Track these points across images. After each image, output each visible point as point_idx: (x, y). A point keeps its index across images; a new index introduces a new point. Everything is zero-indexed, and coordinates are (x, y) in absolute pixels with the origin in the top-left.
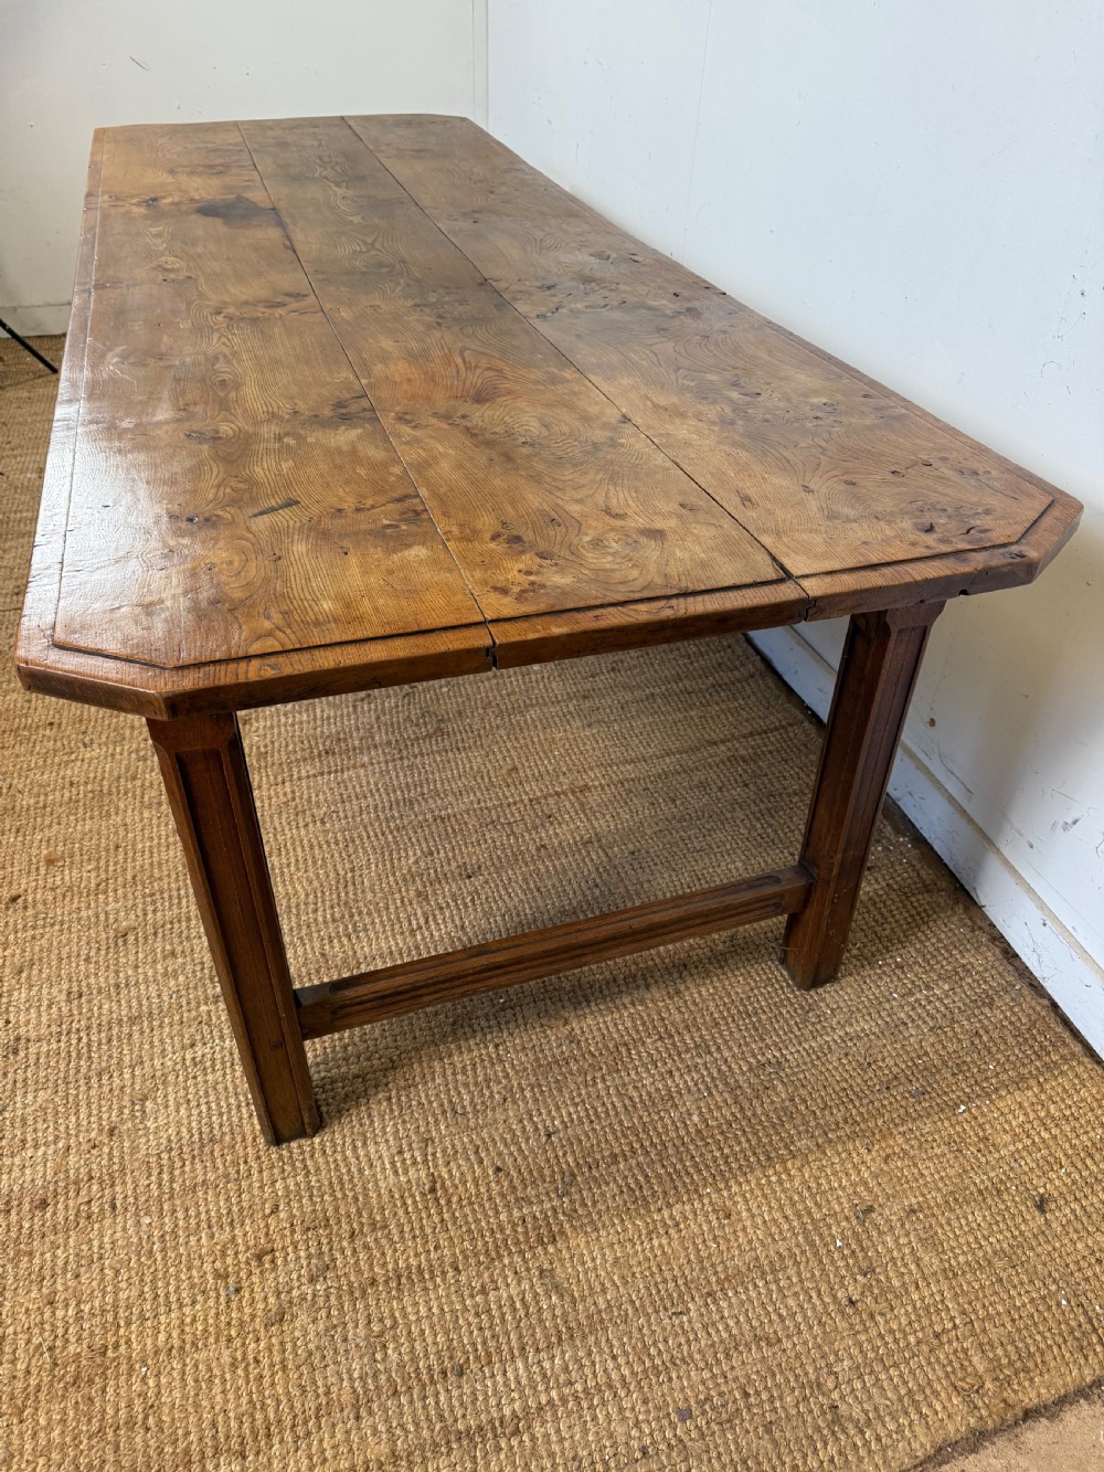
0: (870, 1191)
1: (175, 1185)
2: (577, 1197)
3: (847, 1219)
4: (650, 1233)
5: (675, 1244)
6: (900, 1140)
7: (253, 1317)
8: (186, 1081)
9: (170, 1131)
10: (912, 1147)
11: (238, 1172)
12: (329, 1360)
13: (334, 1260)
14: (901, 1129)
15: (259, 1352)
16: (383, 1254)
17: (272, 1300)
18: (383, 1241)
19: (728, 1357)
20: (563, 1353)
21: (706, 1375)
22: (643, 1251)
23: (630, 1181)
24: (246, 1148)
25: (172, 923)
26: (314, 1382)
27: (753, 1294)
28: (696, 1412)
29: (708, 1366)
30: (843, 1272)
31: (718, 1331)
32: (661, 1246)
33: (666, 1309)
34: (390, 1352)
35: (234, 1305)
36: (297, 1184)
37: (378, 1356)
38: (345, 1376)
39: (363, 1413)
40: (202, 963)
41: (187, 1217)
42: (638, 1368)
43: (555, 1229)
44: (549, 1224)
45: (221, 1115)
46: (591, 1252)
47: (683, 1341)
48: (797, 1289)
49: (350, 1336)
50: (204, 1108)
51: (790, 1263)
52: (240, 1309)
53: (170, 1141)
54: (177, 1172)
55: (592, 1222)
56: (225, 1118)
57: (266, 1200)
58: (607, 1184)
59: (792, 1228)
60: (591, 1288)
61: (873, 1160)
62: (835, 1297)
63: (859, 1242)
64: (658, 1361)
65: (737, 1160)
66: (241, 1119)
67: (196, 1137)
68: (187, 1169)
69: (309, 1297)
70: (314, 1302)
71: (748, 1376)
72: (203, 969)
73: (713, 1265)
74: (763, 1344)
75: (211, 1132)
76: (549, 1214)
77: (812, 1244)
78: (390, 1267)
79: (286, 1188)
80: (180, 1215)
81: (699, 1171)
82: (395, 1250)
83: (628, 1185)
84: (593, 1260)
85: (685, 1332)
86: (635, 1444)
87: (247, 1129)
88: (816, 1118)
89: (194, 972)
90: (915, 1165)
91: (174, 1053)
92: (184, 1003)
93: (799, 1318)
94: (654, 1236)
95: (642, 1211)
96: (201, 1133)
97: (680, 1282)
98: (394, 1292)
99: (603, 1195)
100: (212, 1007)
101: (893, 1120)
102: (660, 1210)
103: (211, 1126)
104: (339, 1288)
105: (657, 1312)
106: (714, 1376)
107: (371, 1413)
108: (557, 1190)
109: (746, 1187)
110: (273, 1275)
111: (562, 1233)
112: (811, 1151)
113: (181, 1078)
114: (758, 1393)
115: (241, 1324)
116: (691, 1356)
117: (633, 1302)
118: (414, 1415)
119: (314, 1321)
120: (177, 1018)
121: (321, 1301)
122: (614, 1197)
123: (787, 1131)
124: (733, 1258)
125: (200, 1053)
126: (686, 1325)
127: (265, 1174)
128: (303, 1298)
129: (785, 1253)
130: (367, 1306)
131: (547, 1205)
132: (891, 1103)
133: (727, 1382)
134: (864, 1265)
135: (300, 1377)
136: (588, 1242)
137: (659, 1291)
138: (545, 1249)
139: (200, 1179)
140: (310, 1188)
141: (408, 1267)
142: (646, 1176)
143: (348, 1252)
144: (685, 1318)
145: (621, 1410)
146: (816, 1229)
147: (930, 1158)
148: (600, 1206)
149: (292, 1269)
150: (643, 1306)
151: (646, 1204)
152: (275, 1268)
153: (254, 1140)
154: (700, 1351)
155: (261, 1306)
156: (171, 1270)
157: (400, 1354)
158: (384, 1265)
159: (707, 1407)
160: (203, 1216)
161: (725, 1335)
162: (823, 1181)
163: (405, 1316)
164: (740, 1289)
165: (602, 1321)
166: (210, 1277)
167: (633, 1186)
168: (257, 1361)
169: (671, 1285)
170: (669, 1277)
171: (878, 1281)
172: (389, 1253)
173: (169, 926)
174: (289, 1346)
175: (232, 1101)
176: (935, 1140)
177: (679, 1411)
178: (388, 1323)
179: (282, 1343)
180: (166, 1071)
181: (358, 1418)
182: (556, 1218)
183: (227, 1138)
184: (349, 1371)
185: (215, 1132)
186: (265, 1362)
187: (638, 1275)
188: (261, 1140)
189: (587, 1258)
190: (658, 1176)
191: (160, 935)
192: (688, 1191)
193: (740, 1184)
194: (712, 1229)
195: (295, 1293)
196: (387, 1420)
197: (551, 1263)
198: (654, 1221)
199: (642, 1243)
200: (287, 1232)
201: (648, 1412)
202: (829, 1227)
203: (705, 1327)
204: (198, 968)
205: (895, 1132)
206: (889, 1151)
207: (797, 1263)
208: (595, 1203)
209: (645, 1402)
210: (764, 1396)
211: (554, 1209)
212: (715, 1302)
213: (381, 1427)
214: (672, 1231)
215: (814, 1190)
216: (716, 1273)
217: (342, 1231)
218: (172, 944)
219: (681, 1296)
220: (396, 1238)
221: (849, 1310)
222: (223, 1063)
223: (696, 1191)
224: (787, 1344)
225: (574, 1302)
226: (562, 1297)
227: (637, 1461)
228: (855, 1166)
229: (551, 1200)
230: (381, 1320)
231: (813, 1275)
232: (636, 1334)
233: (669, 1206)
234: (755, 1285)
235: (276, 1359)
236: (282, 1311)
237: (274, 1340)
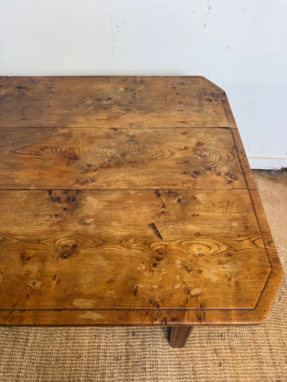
1: (192, 377)
7: (231, 357)
8: (158, 371)
9: (174, 378)
11: (191, 357)
12: (244, 338)
13: (220, 333)
15: (240, 356)
17: (228, 351)
24: (184, 354)
25: (88, 374)
26: (248, 342)
35: (228, 362)
36: (198, 340)
40: (111, 363)
41: (203, 374)
45: (171, 361)
49: (239, 332)
50: (169, 366)
52: (229, 360)
53: (177, 378)
54: (188, 376)
56: (172, 359)
57: (201, 349)
66: (174, 354)
67: (178, 369)
68: (187, 373)
69: (229, 341)
72: (113, 363)
75: (176, 364)
79: (198, 343)
80: (201, 376)
87: (178, 353)
89: (113, 366)
91: (146, 375)
92: (126, 371)
96: (177, 368)
100: (131, 361)
103: (174, 364)
104: (227, 333)
107: (255, 330)
110: (222, 350)
113: (157, 373)
115: (233, 360)
119: (234, 340)
120: (131, 374)
121: (230, 338)
125: (149, 366)
127: (193, 349)
128: (228, 342)
135: (247, 346)
139: (192, 369)
140: (200, 337)
149: (220, 344)
152: (220, 349)
153: (182, 351)
155: (229, 354)
156: (216, 379)
160: (203, 369)
166: (220, 368)
168: (242, 357)
173: (89, 375)
174: (240, 348)
175: (168, 356)
180: (152, 378)
181: (256, 333)
183: (180, 359)
184: (247, 334)
185: (177, 363)
186: (243, 354)
188: (182, 349)
191: (92, 379)
195: (227, 344)
200: (211, 344)
204: (112, 365)
217: (213, 330)
218: (98, 374)
222: (155, 358)
235: (242, 351)
236: (231, 348)
237: (238, 351)
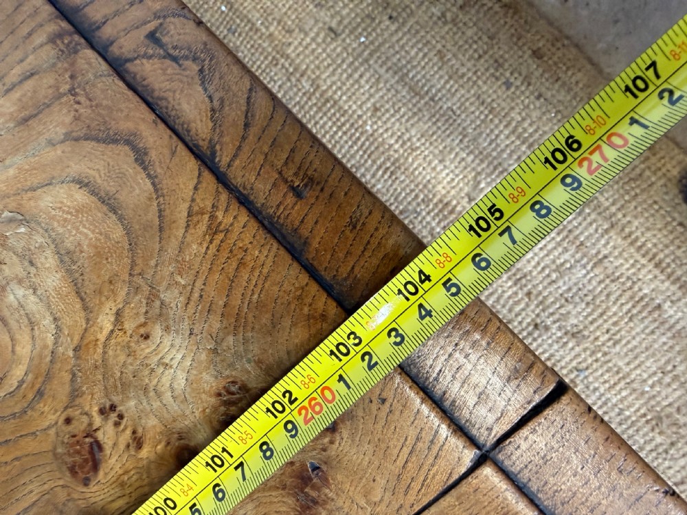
0: (317, 34)
2: (414, 204)
3: (344, 40)
4: (413, 150)
5: (413, 132)
6: (272, 29)
7: (585, 350)
10: (274, 19)
12: (585, 292)
13: (529, 324)
14: (264, 30)
15: (603, 333)
16: (510, 297)
17: (570, 345)
18: (502, 302)
19: (463, 75)
20: (510, 165)
21: (480, 83)
22: (427, 149)
23: (386, 177)
26: (601, 292)
27: (419, 77)
28: (503, 80)
29: (475, 83)
30: (379, 31)
31: (452, 87)
32: (418, 140)
33: (455, 120)
34: (562, 261)
35: (584, 365)
37: (568, 265)
38: (588, 277)
39: (600, 256)
42: (496, 121)
43: (440, 206)
44: (441, 211)
46: (444, 178)
47: (467, 104)
48: (403, 53)
49: (566, 287)
51: (389, 64)
52: (585, 360)
55: (425, 186)
58: (396, 190)
59: (366, 70)
60: (465, 168)
61: (296, 39)
62: (396, 31)
63: (355, 29)
64: (486, 112)
65: (338, 120)
69: (557, 324)
70: (558, 320)
71: (469, 60)
73: (414, 105)
74: (445, 59)
76: (432, 214)
77: (371, 55)
78: (515, 289)
81: (358, 139)
82: (504, 292)
83: (390, 177)
84: (448, 175)
85: (462, 104)
86: (538, 104)
88: (284, 83)
90: (286, 13)
93: (420, 46)
94: (414, 147)
95: (402, 161)
97: (434, 120)
98: (529, 278)
99: (403, 189)
101: (260, 38)
102: (396, 151)
104: (543, 310)
105: (459, 125)
106: (479, 78)
107: (599, 252)
108: (415, 218)
109: (354, 107)
110: (557, 354)
111: (441, 201)
112: (309, 77)
114: (475, 51)
115: (593, 353)
116: (474, 95)
117: (461, 141)
118: (586, 229)
119: (569, 313)
121: (557, 316)
122: (402, 182)
123: (301, 98)
124: (404, 96)
126: (458, 104)
128: (560, 328)
129: (385, 68)
130: (545, 288)
131: (428, 219)
132: (248, 42)
133: (479, 70)
134: (368, 21)
135: (602, 301)
136: (439, 183)
137: (447, 129)
138: (456, 206)
141: (509, 278)
142: (378, 170)
143: (520, 318)
144: (454, 108)
145: (524, 120)
146: (360, 55)
147: (276, 6)
148: (412, 186)
150: (460, 133)
151: (397, 160)
152: (552, 355)
154: (469, 91)
155: (577, 349)
157: (560, 254)
158: (516, 293)
159: (498, 74)
161: (452, 82)
162: (326, 64)
163: (538, 263)
164: (420, 84)
165: (481, 153)
167: (388, 174)
168: (608, 331)
169: (439, 124)
170: (435, 128)
171: (373, 11)
172: (506, 295)
174: (590, 319)
176: (262, 7)
177: (508, 88)
178: (547, 272)
179: (591, 323)
181: (605, 257)
182: (433, 210)
184: (585, 276)
186: (606, 326)
187: (444, 145)
189: (449, 179)
190: (374, 162)
192: (376, 139)
193: (354, 112)
194: (393, 116)
195: (559, 334)
196: (598, 240)
197: (463, 198)
198: (405, 151)
199: (422, 152)
201: (517, 104)
202: (354, 49)
203: (453, 95)
205: (268, 33)
206: (283, 33)
207: (388, 58)
208: (412, 191)
209: (513, 108)
210: (475, 46)
211: (428, 213)
212: (436, 95)
213: (603, 242)
214: (405, 138)
215: (334, 66)
216: (418, 102)
219: (442, 116)
220: (496, 296)
221: (401, 20)
223: (372, 135)
224: (439, 46)
225: (479, 174)
226: (479, 183)
227: (545, 99)
228: (306, 48)
229: (424, 218)
230: (548, 276)
231: (389, 47)
232: (478, 130)
233: (391, 146)
234: (413, 77)
235: (601, 321)
236: (573, 335)
237: (591, 329)
